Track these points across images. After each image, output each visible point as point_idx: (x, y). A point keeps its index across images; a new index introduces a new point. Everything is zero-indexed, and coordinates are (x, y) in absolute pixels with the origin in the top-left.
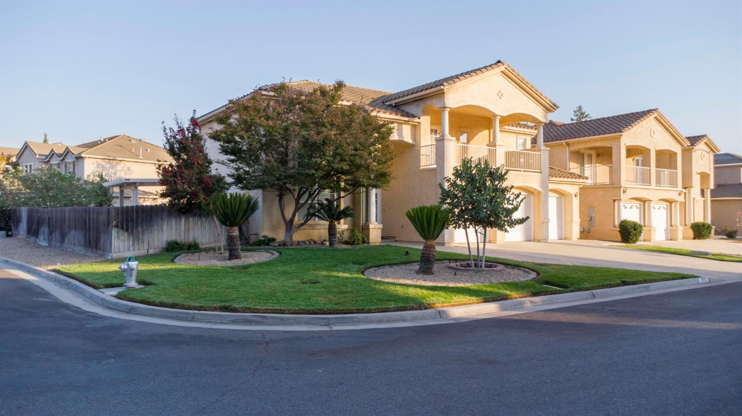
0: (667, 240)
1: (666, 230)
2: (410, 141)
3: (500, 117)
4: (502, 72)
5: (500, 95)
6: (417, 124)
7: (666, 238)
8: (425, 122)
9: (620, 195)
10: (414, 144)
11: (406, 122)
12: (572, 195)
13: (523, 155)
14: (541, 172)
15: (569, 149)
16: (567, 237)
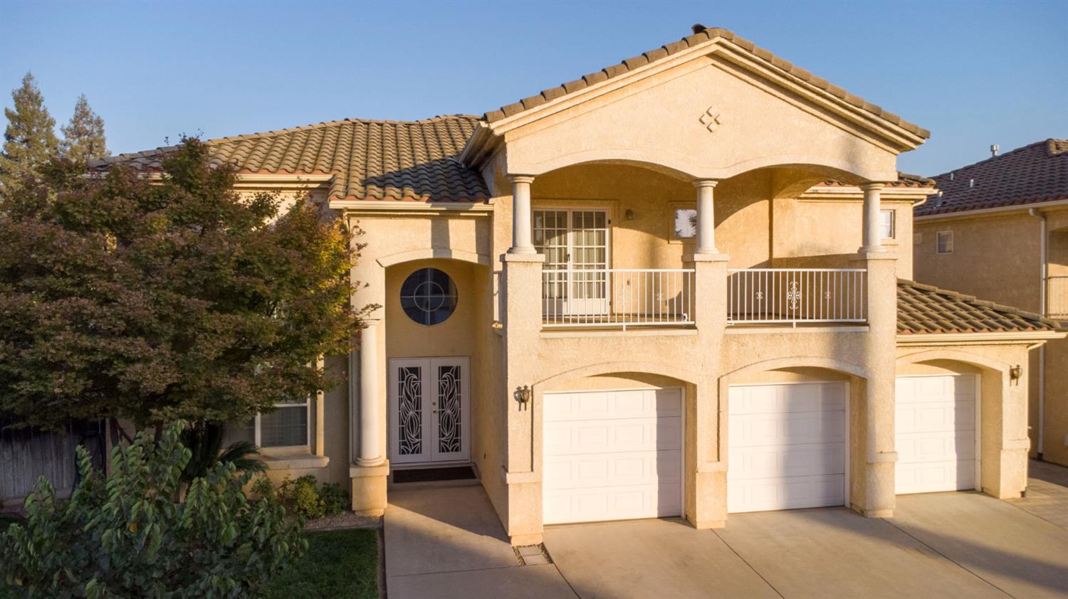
2: (473, 258)
3: (714, 184)
4: (713, 55)
5: (709, 122)
6: (484, 215)
10: (485, 263)
11: (455, 214)
12: (1001, 373)
13: (798, 280)
14: (866, 324)
15: (1046, 226)
16: (986, 486)
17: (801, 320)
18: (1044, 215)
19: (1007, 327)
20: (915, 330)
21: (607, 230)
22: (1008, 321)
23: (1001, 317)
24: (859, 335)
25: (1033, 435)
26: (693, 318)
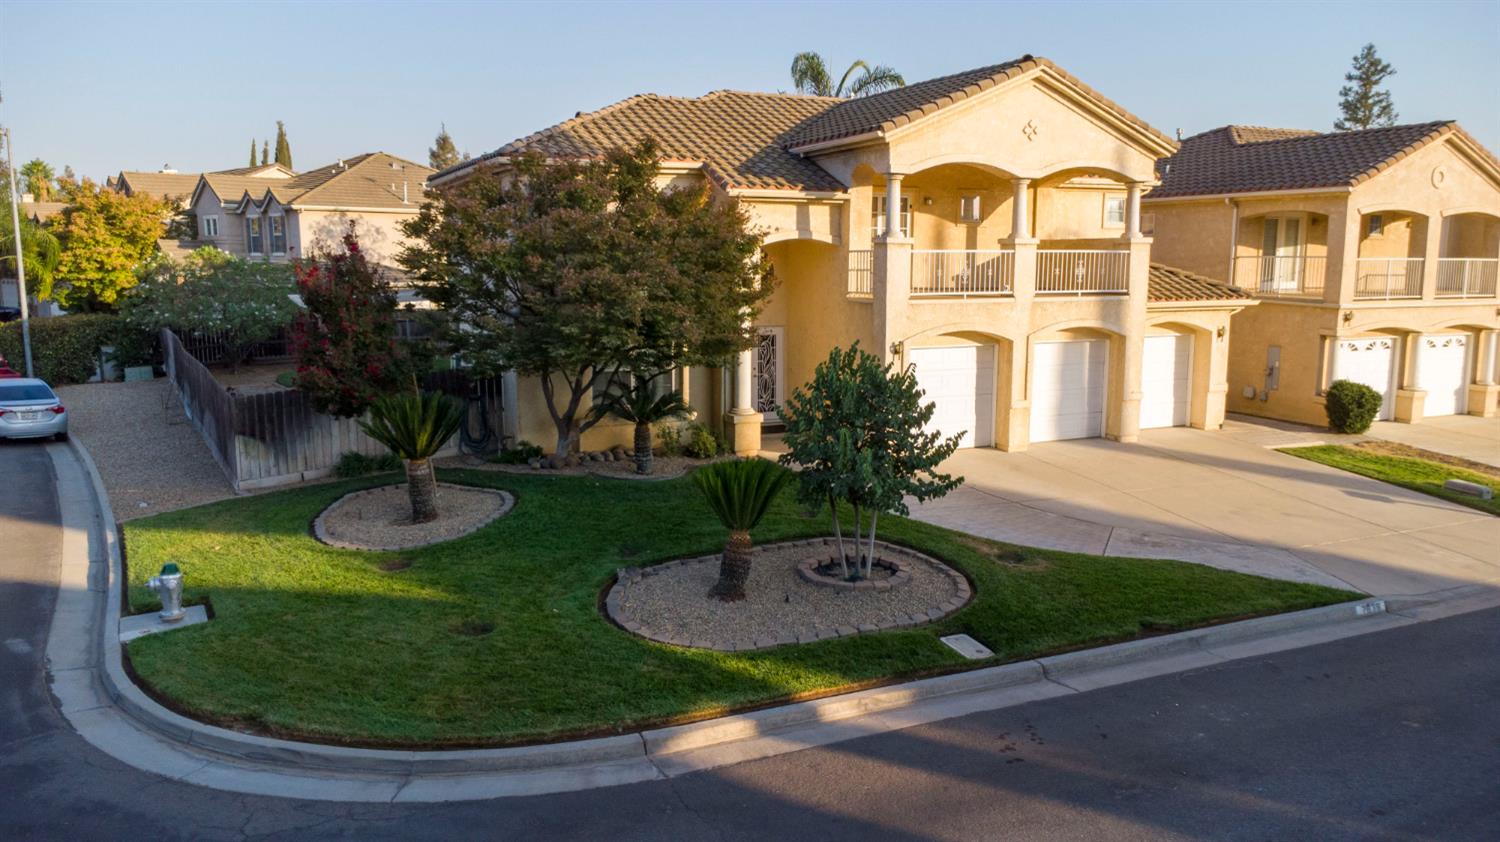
0: (1461, 414)
1: (1459, 393)
2: (829, 239)
3: (1028, 181)
4: (1038, 80)
5: (1029, 131)
6: (842, 202)
7: (1457, 408)
8: (860, 198)
9: (1336, 326)
10: (837, 243)
11: (818, 201)
12: (1211, 333)
13: (1083, 259)
14: (1127, 294)
15: (1238, 212)
16: (1194, 421)
17: (1084, 291)
18: (1236, 203)
19: (1220, 297)
20: (1158, 298)
21: (909, 215)
22: (1219, 292)
23: (1214, 289)
24: (1120, 303)
25: (1230, 380)
26: (1012, 289)
